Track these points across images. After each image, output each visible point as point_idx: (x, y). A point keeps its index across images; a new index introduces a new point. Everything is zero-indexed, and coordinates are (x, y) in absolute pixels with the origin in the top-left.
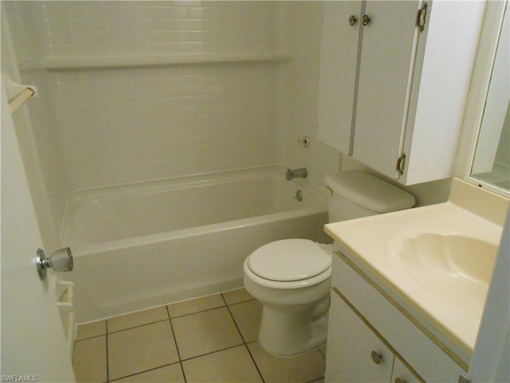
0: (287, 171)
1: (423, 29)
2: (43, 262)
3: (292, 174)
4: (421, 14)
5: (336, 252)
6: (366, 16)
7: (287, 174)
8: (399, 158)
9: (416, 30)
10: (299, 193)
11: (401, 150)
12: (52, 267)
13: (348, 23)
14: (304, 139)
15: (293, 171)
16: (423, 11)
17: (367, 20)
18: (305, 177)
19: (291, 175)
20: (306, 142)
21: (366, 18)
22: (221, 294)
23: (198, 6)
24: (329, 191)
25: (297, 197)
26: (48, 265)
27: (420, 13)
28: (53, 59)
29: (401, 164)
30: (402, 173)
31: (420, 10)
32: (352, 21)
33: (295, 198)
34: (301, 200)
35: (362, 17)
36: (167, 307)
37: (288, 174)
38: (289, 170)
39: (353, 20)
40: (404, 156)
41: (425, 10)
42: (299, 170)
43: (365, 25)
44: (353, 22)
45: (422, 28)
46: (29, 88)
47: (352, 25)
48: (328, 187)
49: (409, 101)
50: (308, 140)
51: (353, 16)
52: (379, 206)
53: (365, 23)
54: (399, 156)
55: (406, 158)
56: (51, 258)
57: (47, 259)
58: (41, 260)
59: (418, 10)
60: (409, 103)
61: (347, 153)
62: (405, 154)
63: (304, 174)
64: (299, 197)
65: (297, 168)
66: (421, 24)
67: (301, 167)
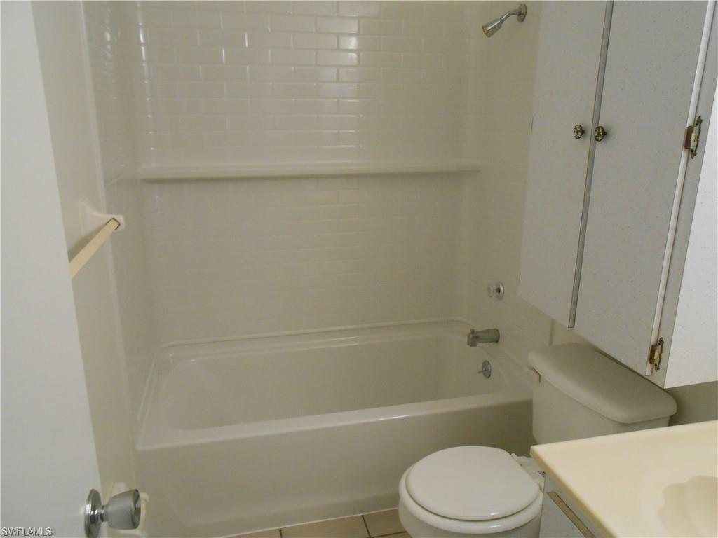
0: (470, 332)
1: (695, 155)
2: (96, 512)
3: (477, 337)
4: (692, 132)
5: (548, 494)
6: (600, 127)
7: (469, 337)
8: (652, 343)
9: (684, 155)
10: (486, 364)
11: (657, 334)
12: (108, 520)
13: (573, 135)
14: (496, 287)
15: (478, 332)
16: (696, 129)
17: (602, 134)
18: (497, 342)
19: (474, 338)
20: (499, 290)
21: (601, 131)
22: (363, 516)
23: (352, 98)
24: (536, 377)
25: (482, 371)
26: (102, 517)
27: (690, 130)
28: (153, 165)
29: (656, 353)
30: (657, 367)
31: (689, 127)
32: (577, 132)
33: (479, 372)
34: (490, 376)
35: (594, 129)
36: (280, 531)
37: (471, 336)
38: (473, 332)
39: (580, 132)
40: (661, 342)
41: (698, 126)
42: (488, 331)
43: (598, 140)
44: (580, 134)
45: (693, 153)
46: (114, 219)
47: (579, 138)
48: (534, 370)
49: (671, 259)
50: (502, 289)
51: (580, 126)
52: (617, 413)
53: (600, 138)
54: (653, 341)
55: (664, 345)
56: (107, 506)
57: (103, 507)
58: (93, 509)
59: (687, 126)
60: (670, 262)
61: (566, 323)
62: (663, 339)
63: (494, 337)
64: (486, 371)
65: (484, 329)
66: (691, 147)
67: (491, 327)
